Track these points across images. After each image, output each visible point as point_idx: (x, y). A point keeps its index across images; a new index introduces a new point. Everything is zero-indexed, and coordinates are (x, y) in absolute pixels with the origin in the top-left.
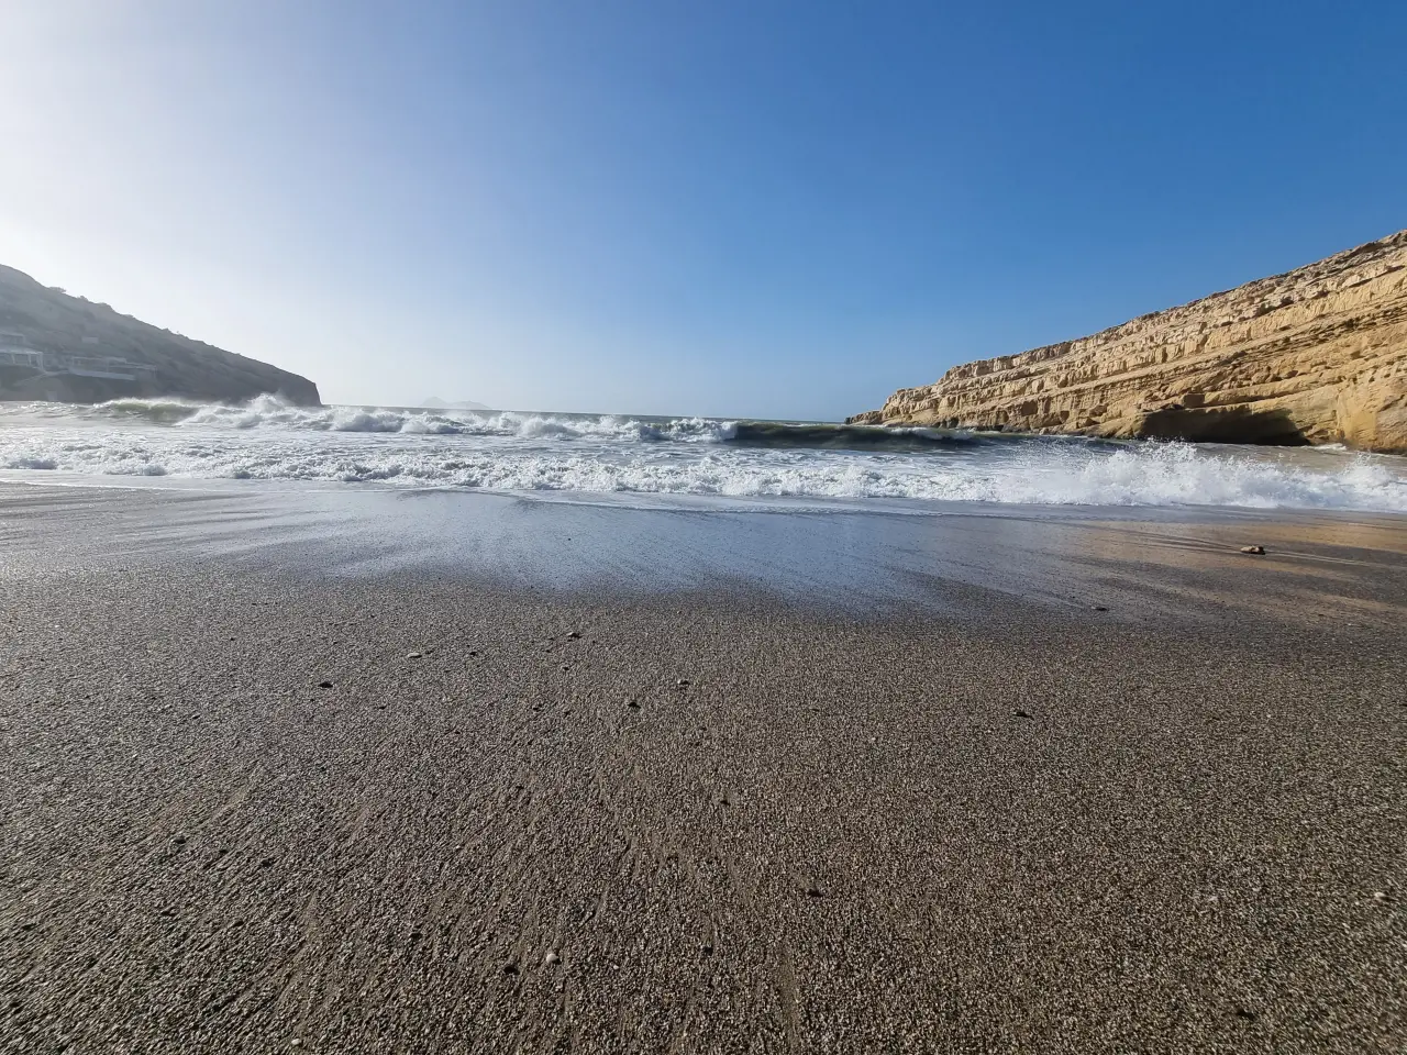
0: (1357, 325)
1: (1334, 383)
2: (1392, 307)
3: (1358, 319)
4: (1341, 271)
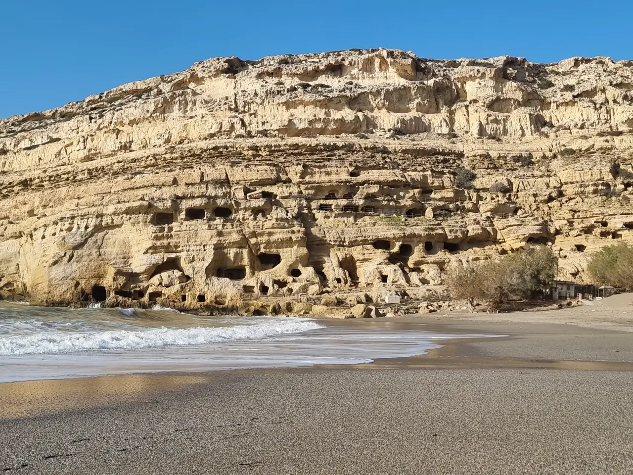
0: (31, 186)
1: (17, 237)
2: (54, 173)
3: (31, 180)
4: (16, 133)
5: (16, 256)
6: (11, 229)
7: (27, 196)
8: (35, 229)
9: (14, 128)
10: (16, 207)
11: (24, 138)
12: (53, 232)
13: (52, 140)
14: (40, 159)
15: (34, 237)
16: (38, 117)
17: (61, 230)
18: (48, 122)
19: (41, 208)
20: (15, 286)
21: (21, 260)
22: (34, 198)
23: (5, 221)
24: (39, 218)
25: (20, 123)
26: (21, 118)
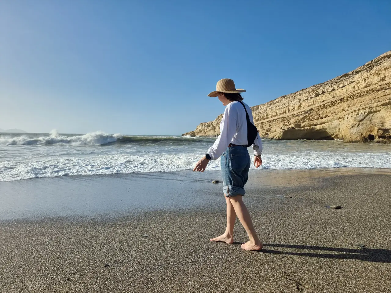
0: (343, 100)
1: (338, 119)
2: (352, 94)
3: (343, 98)
4: (338, 82)
5: (338, 126)
6: (336, 116)
7: (342, 104)
8: (344, 116)
9: (337, 81)
10: (338, 109)
11: (341, 84)
12: (351, 116)
13: (352, 82)
14: (347, 90)
15: (344, 118)
16: (347, 75)
17: (354, 115)
18: (350, 76)
19: (347, 108)
20: (339, 136)
21: (340, 127)
22: (344, 105)
23: (334, 114)
24: (346, 112)
25: (340, 79)
26: (340, 77)
